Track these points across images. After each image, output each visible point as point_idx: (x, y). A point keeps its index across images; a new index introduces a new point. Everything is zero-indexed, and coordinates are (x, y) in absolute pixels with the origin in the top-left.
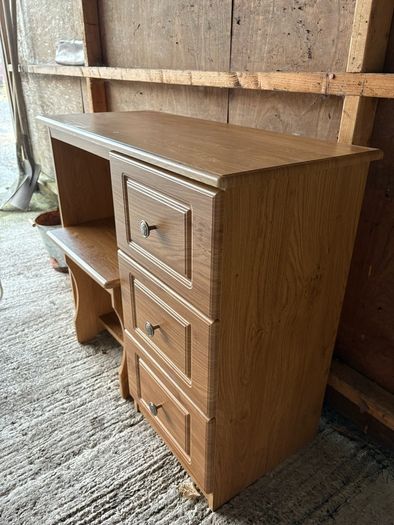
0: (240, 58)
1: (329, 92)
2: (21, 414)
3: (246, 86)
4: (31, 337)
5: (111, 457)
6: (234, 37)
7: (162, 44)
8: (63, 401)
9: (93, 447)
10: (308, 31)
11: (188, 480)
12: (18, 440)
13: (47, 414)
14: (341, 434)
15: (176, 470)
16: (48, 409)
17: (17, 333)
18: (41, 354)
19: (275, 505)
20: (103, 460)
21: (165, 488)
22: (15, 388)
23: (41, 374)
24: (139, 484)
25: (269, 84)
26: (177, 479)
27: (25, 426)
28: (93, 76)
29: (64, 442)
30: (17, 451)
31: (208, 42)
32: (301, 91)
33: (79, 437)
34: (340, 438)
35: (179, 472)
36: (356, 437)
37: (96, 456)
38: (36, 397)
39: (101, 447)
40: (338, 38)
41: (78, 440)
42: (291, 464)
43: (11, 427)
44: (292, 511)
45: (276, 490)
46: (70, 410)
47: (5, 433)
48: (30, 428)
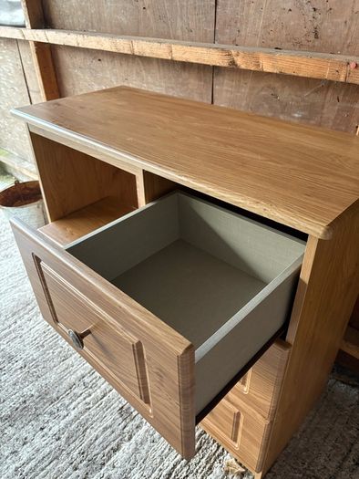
0: (228, 31)
1: (350, 80)
2: (47, 417)
3: (243, 67)
4: (26, 330)
5: (150, 447)
6: (219, 7)
7: (125, 8)
8: (84, 395)
9: (130, 439)
10: (315, 9)
11: (228, 457)
12: (53, 446)
13: (73, 413)
14: (343, 383)
15: (214, 448)
16: (72, 406)
17: (10, 326)
18: (43, 346)
19: (310, 464)
20: (144, 452)
21: (210, 468)
22: (31, 389)
23: (51, 369)
24: (185, 469)
25: (273, 66)
26: (218, 456)
27: (55, 429)
28: (37, 40)
29: (100, 439)
30: (57, 458)
31: (184, 11)
32: (315, 77)
33: (113, 432)
34: (343, 387)
35: (217, 450)
36: (356, 383)
37: (136, 449)
38: (54, 396)
39: (137, 438)
40: (352, 19)
41: (113, 435)
42: (311, 421)
43: (41, 433)
44: (325, 467)
45: (307, 450)
46: (94, 404)
47: (38, 442)
48: (61, 431)
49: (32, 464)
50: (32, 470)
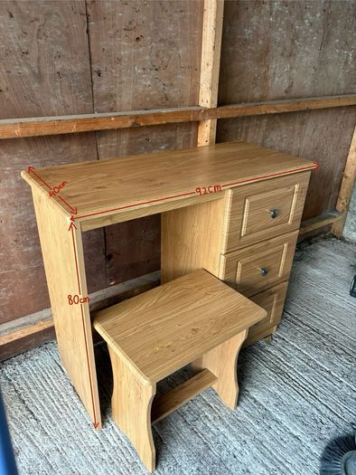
6: (95, 86)
8: (205, 421)
12: (251, 446)
13: (222, 430)
43: (239, 457)
46: (216, 413)
47: (247, 459)
48: (239, 439)
49: (267, 462)
50: (272, 461)
